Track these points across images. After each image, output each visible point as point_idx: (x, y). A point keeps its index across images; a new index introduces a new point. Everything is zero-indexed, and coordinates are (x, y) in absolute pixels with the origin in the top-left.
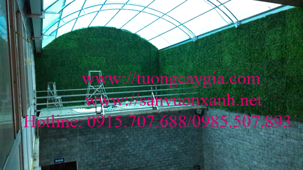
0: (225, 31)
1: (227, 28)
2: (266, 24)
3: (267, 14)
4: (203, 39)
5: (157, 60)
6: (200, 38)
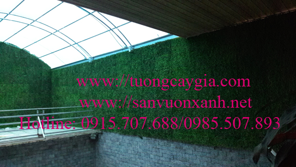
0: (119, 55)
1: (121, 51)
2: (155, 51)
3: (156, 41)
4: (99, 60)
5: (49, 81)
6: (95, 59)
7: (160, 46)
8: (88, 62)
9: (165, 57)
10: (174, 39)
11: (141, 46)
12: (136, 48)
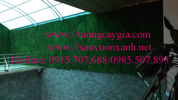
0: (55, 22)
1: (56, 20)
2: (77, 21)
3: (78, 15)
4: (41, 25)
5: (9, 37)
6: (39, 24)
7: (80, 18)
8: (34, 26)
9: (83, 24)
10: (88, 14)
11: (69, 17)
12: (65, 18)
